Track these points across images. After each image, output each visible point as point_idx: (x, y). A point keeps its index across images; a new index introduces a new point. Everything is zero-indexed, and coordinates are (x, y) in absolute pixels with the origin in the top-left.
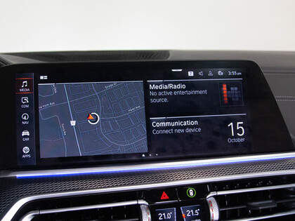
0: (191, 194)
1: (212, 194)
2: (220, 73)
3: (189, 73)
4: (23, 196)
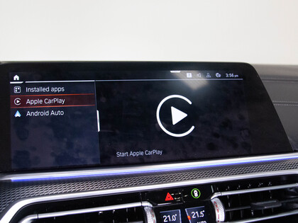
1: (216, 195)
2: (218, 75)
3: (188, 74)
4: (20, 199)
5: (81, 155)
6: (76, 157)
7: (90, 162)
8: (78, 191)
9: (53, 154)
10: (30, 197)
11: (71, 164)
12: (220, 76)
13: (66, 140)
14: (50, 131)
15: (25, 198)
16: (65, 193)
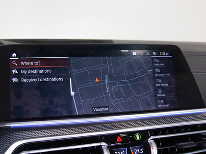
0: (138, 138)
1: (151, 138)
2: (154, 53)
3: (133, 53)
4: (16, 141)
5: (59, 109)
6: (55, 110)
7: (65, 114)
8: (57, 135)
9: (39, 108)
10: (23, 139)
11: (52, 115)
12: (156, 54)
13: (48, 98)
14: (38, 92)
15: (20, 140)
16: (48, 136)
